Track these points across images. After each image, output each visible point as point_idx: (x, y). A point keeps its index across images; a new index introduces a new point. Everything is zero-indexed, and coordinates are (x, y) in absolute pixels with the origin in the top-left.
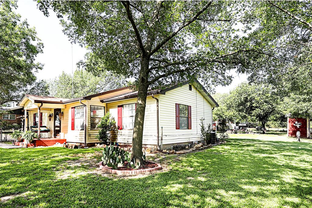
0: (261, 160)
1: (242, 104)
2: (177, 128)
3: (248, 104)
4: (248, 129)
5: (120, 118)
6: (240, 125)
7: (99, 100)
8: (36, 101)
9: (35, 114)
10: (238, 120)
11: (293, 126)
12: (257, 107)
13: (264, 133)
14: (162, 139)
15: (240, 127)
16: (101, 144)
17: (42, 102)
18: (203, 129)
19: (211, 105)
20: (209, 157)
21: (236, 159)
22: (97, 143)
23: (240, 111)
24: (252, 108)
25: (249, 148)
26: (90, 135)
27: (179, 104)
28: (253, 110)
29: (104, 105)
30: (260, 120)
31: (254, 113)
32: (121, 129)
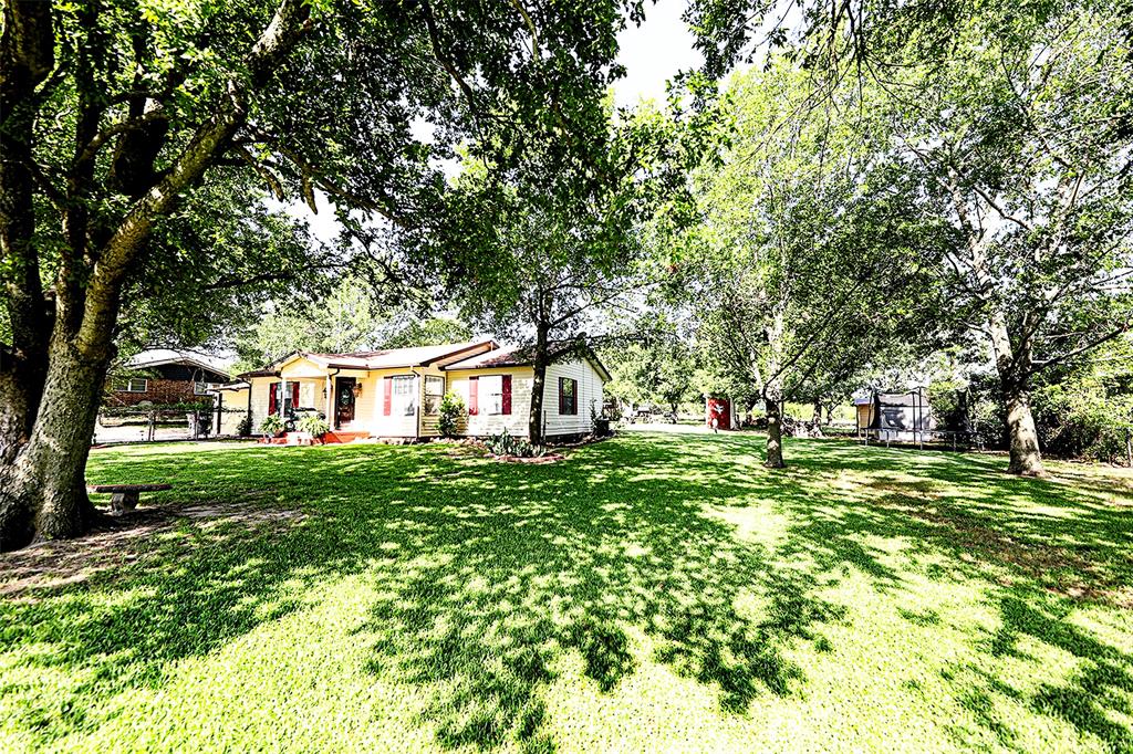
0: (663, 450)
1: (642, 373)
2: (560, 413)
3: (652, 374)
4: (652, 416)
5: (474, 396)
6: (640, 409)
7: (437, 367)
8: (331, 366)
9: (276, 384)
10: (636, 400)
11: (713, 411)
12: (664, 380)
13: (675, 422)
14: (544, 429)
15: (639, 412)
16: (441, 438)
17: (339, 367)
18: (593, 415)
19: (602, 377)
20: (606, 449)
21: (637, 450)
22: (435, 437)
23: (639, 385)
24: (657, 381)
25: (652, 440)
26: (424, 424)
27: (563, 379)
28: (659, 384)
29: (443, 374)
30: (670, 400)
31: (659, 388)
32: (476, 414)
